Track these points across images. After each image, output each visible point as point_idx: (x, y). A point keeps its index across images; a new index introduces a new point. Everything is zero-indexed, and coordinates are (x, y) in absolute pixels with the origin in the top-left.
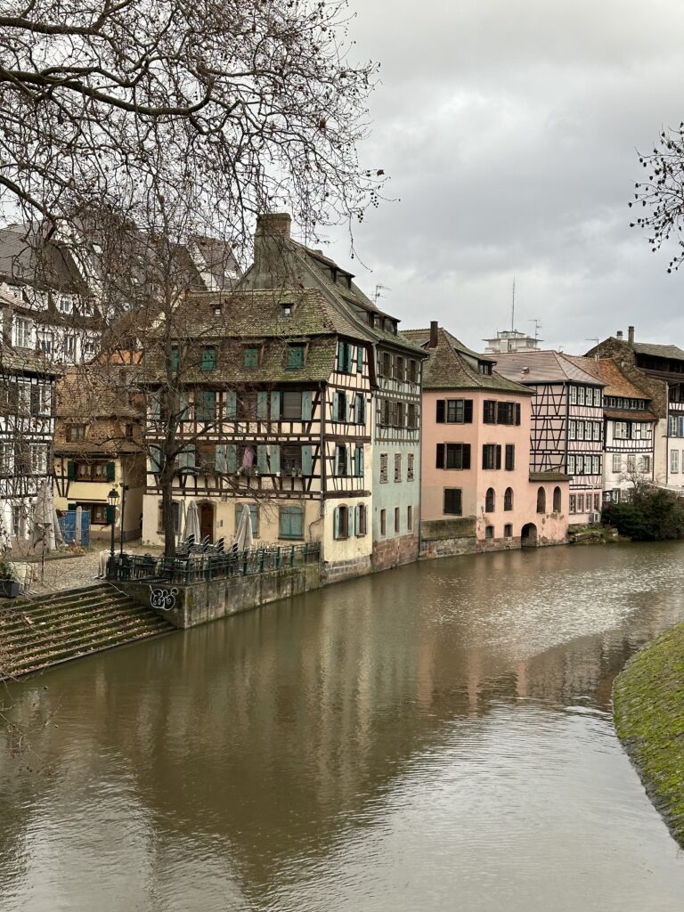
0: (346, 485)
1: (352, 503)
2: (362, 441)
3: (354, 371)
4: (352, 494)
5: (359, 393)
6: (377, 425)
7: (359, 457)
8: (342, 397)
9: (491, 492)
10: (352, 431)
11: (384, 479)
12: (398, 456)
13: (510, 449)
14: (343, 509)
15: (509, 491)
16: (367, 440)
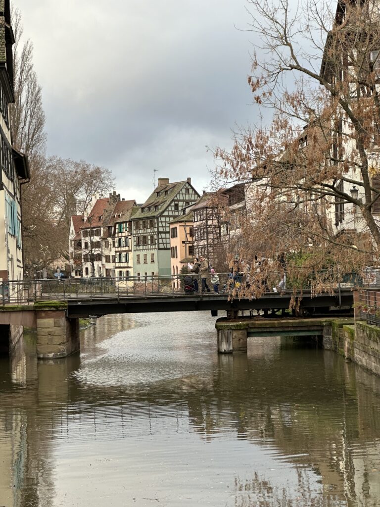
0: (122, 265)
1: (124, 270)
2: (127, 252)
3: (124, 231)
4: (124, 268)
5: (126, 237)
6: (134, 246)
7: (126, 256)
8: (120, 239)
9: (174, 267)
10: (125, 249)
11: (139, 262)
12: (145, 255)
13: (176, 247)
14: (120, 272)
15: (177, 266)
16: (131, 251)
